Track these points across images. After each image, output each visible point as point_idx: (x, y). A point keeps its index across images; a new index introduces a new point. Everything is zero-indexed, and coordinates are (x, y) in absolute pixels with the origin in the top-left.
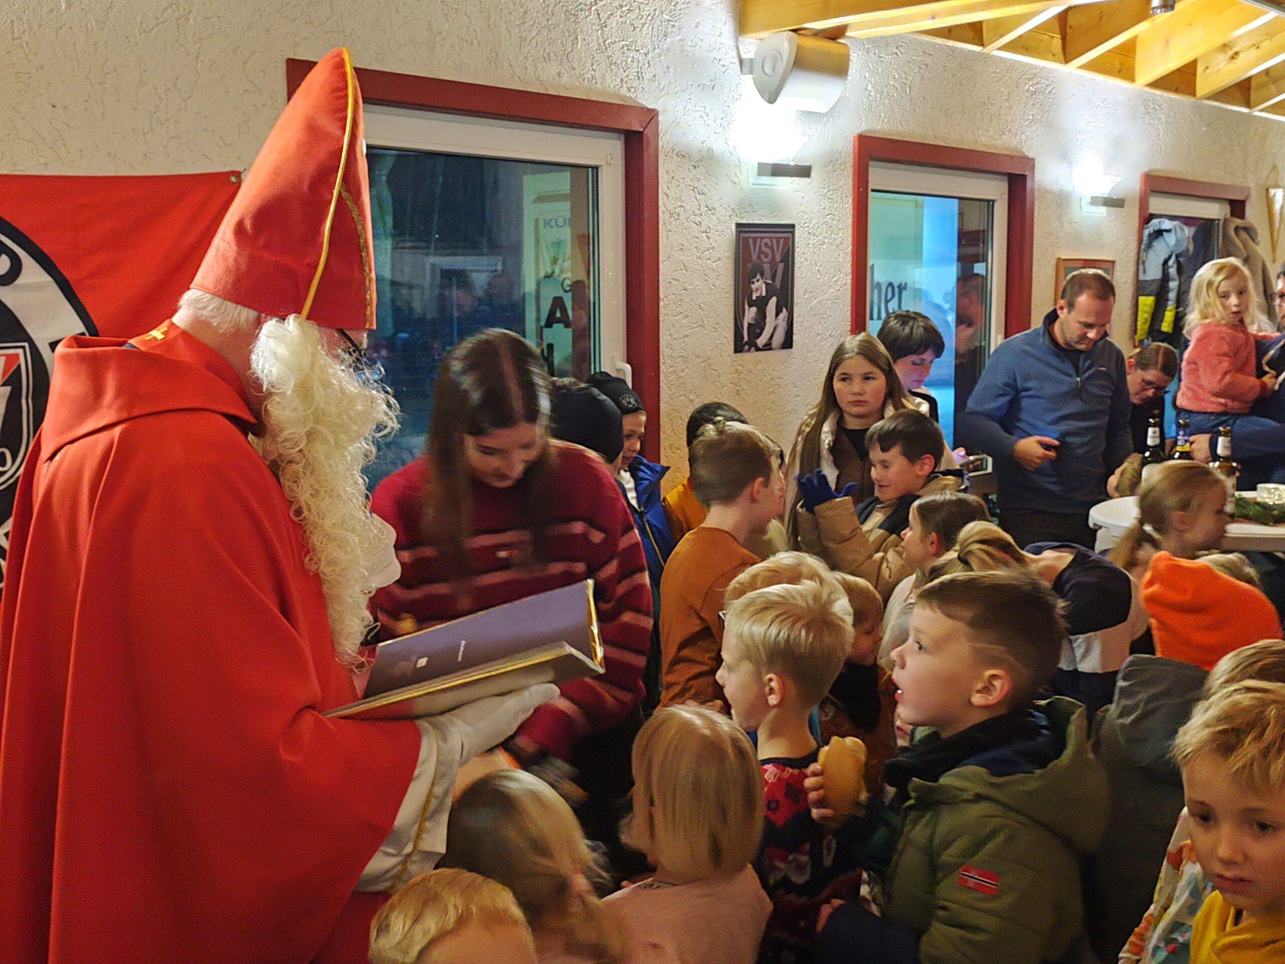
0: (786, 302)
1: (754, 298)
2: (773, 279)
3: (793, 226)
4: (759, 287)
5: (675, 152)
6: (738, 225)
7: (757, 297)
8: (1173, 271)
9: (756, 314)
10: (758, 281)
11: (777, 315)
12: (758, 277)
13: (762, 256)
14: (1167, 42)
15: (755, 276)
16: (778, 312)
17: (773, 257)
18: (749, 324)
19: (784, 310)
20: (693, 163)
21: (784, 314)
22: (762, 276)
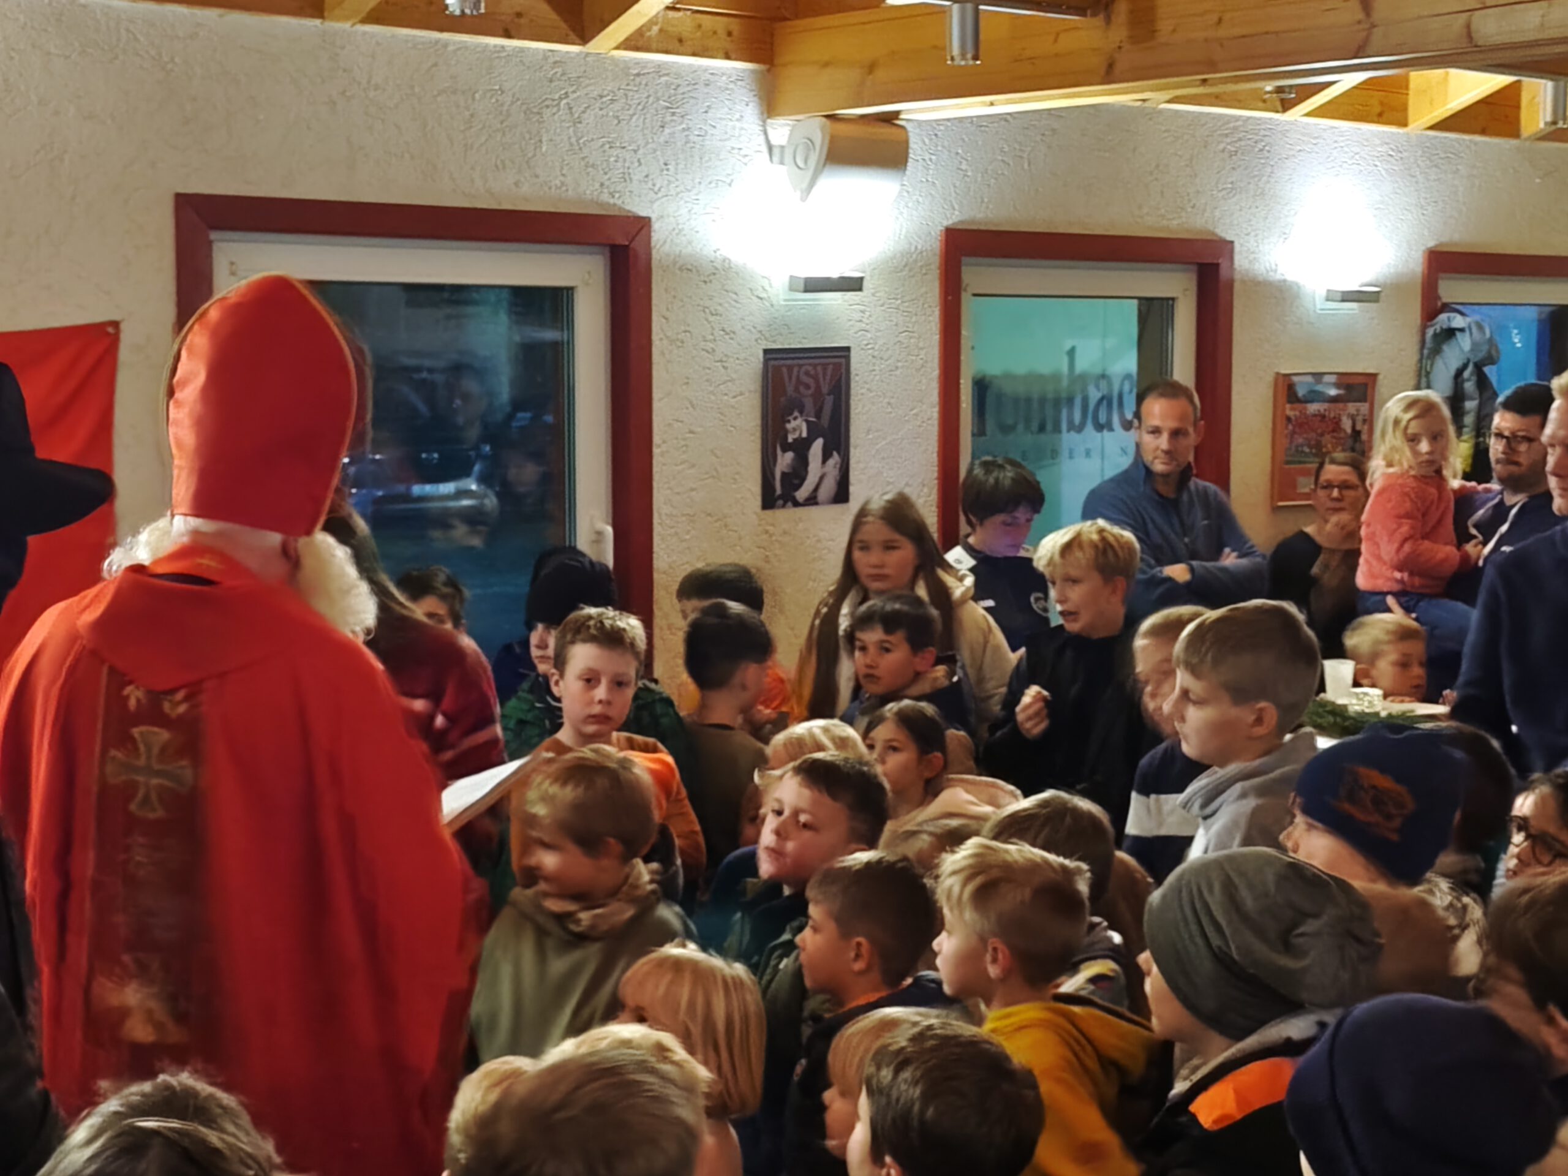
0: (838, 444)
1: (790, 440)
2: (818, 415)
3: (848, 349)
4: (798, 427)
5: (678, 266)
6: (766, 352)
7: (795, 440)
8: (1469, 386)
9: (794, 460)
10: (795, 418)
11: (824, 461)
12: (796, 414)
13: (802, 389)
15: (791, 414)
16: (826, 456)
17: (818, 388)
18: (784, 474)
19: (835, 454)
20: (702, 278)
21: (835, 459)
22: (801, 412)
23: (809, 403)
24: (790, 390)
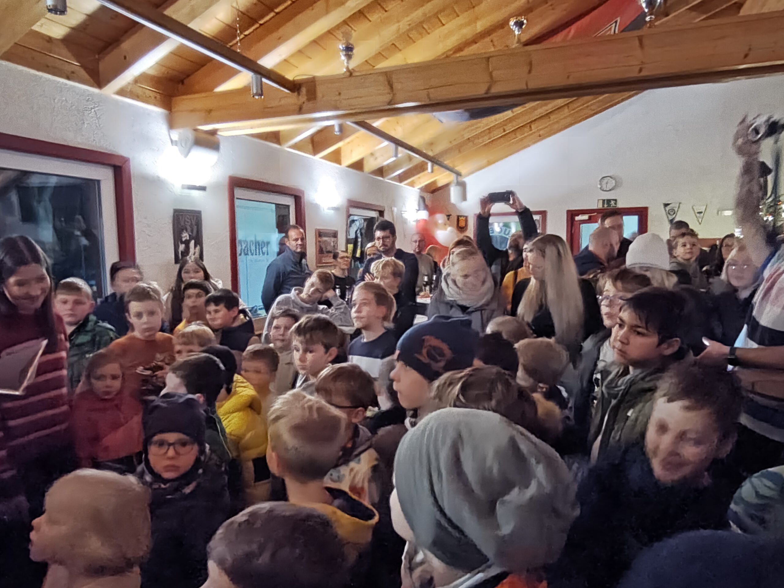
0: (199, 242)
1: (183, 240)
3: (200, 211)
4: (185, 236)
6: (174, 210)
7: (185, 240)
8: (359, 235)
9: (185, 247)
10: (185, 233)
11: (195, 248)
12: (185, 231)
14: (351, 151)
15: (183, 231)
16: (195, 246)
17: (192, 223)
18: (182, 252)
19: (198, 245)
20: (150, 182)
21: (198, 248)
22: (187, 231)
23: (188, 228)
24: (182, 224)
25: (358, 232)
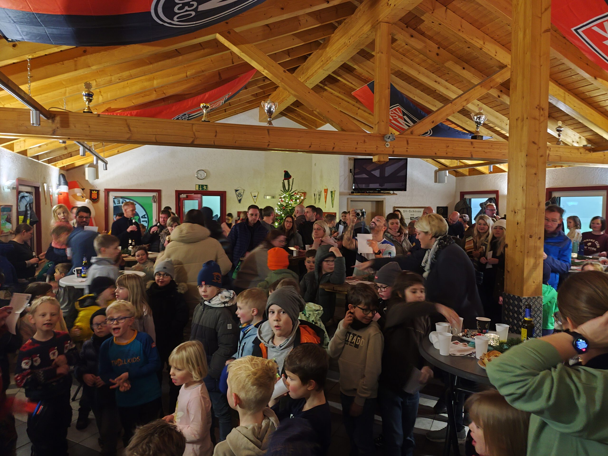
25: (28, 206)
